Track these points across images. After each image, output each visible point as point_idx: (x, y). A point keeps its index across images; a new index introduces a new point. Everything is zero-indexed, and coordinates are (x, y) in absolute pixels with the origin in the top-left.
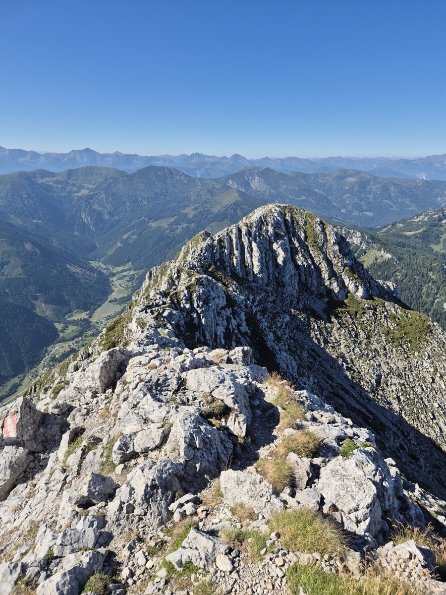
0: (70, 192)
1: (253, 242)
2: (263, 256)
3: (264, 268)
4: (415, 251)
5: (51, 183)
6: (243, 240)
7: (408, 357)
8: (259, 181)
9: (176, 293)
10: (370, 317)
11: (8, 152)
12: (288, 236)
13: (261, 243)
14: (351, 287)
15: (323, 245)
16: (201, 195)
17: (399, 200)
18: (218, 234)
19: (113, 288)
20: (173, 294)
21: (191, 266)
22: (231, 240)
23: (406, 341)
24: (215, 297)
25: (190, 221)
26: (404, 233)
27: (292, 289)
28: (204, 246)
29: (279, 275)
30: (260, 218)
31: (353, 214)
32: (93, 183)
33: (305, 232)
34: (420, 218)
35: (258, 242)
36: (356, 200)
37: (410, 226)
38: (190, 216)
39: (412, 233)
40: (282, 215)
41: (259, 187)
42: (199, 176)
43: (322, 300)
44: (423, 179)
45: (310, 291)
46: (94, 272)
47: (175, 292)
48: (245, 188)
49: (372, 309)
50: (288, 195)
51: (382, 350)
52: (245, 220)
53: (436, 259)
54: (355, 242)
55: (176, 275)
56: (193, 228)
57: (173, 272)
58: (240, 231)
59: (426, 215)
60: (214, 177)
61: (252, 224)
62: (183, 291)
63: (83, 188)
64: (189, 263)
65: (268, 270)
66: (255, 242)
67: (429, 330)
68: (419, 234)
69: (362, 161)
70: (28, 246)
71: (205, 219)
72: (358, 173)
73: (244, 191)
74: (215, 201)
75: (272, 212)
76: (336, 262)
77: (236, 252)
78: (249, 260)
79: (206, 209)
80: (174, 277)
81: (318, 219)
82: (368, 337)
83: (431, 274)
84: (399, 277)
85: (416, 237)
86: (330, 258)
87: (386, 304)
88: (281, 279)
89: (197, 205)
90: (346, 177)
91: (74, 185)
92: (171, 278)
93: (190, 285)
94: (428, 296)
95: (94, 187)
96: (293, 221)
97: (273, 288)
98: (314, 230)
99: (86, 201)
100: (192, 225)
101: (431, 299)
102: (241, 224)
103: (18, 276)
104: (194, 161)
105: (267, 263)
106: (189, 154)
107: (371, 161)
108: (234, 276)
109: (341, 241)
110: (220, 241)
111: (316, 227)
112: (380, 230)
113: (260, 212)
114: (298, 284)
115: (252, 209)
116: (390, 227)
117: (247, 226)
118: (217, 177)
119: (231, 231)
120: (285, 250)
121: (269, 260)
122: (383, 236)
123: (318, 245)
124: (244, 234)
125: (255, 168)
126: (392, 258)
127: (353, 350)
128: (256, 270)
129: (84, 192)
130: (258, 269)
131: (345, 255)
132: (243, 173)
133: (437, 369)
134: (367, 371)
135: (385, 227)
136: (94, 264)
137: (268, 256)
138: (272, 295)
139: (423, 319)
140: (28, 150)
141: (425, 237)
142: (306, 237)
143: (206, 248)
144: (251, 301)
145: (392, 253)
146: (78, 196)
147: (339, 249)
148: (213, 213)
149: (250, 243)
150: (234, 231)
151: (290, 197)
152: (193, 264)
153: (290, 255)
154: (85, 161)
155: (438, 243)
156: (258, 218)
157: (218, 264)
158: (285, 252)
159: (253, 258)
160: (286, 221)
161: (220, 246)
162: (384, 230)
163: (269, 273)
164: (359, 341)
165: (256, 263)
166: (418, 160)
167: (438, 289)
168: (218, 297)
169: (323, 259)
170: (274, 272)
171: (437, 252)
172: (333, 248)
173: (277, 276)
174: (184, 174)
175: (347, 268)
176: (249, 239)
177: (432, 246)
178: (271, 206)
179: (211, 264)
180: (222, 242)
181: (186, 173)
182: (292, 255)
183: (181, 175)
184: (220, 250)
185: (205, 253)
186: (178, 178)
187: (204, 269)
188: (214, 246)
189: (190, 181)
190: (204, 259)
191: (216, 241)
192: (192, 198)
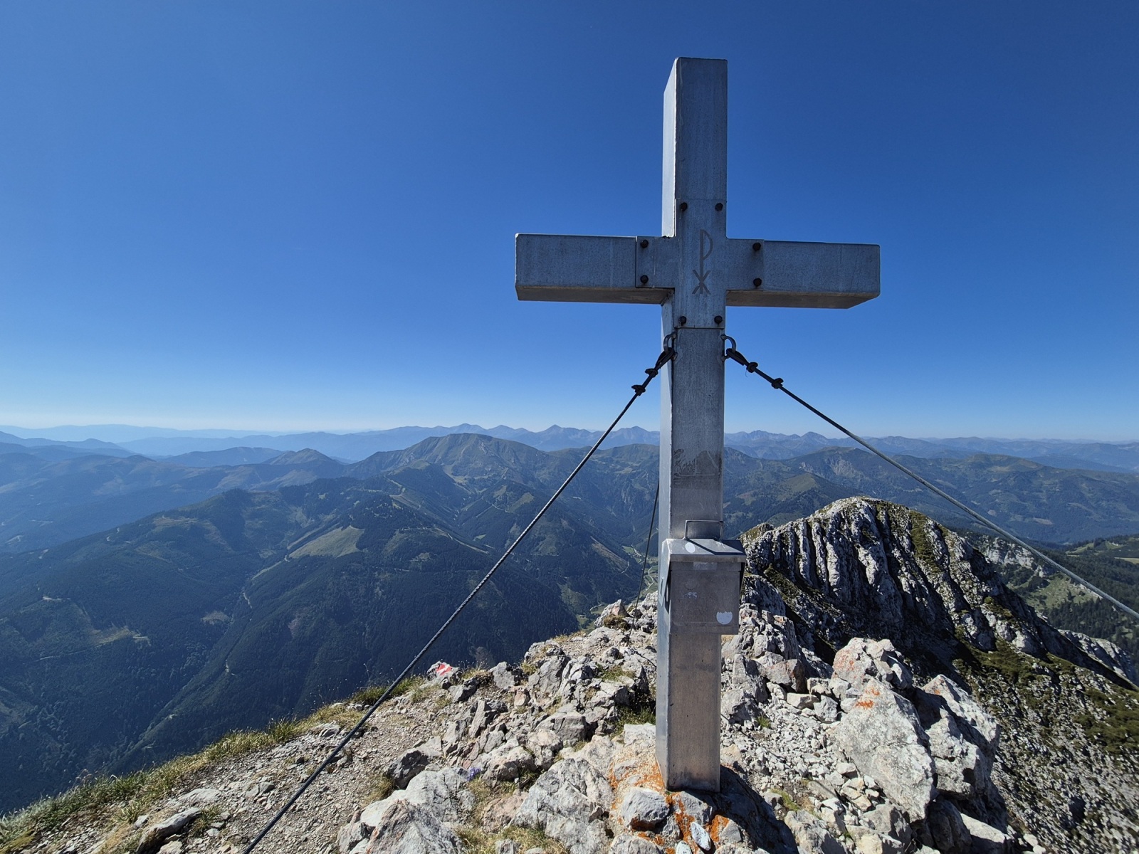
0: (614, 470)
1: (828, 543)
2: (843, 563)
3: (846, 580)
5: (596, 460)
6: (813, 539)
8: (846, 465)
10: (1045, 687)
11: (562, 430)
12: (883, 541)
13: (840, 545)
14: (1001, 629)
15: (942, 558)
16: (762, 479)
17: (1104, 504)
18: (779, 528)
19: (646, 581)
22: (796, 538)
24: (770, 605)
25: (747, 509)
26: (1126, 559)
27: (891, 616)
28: (760, 542)
29: (869, 592)
30: (839, 514)
31: (1012, 519)
32: (638, 460)
33: (910, 538)
35: (836, 545)
36: (1015, 499)
38: (748, 503)
40: (873, 512)
41: (846, 472)
42: (760, 456)
43: (947, 642)
45: (924, 624)
46: (627, 560)
48: (825, 473)
49: (1046, 673)
50: (891, 484)
51: (1080, 753)
52: (818, 515)
54: (1022, 563)
56: (751, 519)
58: (808, 527)
60: (780, 458)
61: (827, 520)
63: (627, 466)
65: (852, 583)
66: (831, 543)
69: (1019, 444)
70: (565, 523)
71: (767, 508)
72: (1009, 460)
73: (824, 477)
74: (781, 486)
75: (856, 507)
76: (967, 586)
77: (802, 553)
78: (823, 566)
79: (769, 496)
81: (931, 522)
86: (956, 580)
87: (1078, 670)
88: (873, 599)
89: (757, 491)
90: (991, 465)
91: (617, 462)
95: (638, 465)
96: (889, 522)
97: (860, 610)
98: (924, 536)
99: (628, 479)
100: (750, 515)
102: (811, 518)
103: (551, 554)
104: (755, 439)
105: (850, 573)
106: (749, 432)
107: (1034, 445)
108: (800, 582)
109: (974, 557)
110: (781, 537)
111: (928, 532)
112: (1071, 548)
113: (839, 507)
114: (903, 611)
115: (829, 503)
116: (1091, 545)
117: (819, 522)
118: (785, 458)
119: (797, 527)
120: (878, 559)
121: (852, 569)
122: (1078, 559)
123: (933, 558)
124: (815, 531)
125: (838, 449)
128: (833, 580)
129: (628, 470)
130: (836, 580)
131: (983, 579)
132: (821, 454)
135: (1081, 545)
136: (627, 549)
137: (850, 566)
138: (859, 619)
140: (580, 429)
142: (912, 547)
144: (825, 622)
146: (620, 474)
147: (972, 568)
148: (779, 502)
149: (824, 545)
150: (801, 527)
151: (896, 487)
153: (886, 567)
154: (632, 438)
156: (835, 513)
157: (779, 565)
158: (877, 561)
159: (829, 564)
160: (878, 522)
161: (781, 544)
163: (854, 588)
165: (832, 571)
168: (774, 606)
169: (944, 580)
170: (862, 587)
172: (959, 566)
173: (866, 593)
174: (742, 453)
175: (989, 598)
176: (821, 539)
178: (854, 499)
179: (768, 564)
180: (784, 538)
181: (744, 453)
182: (889, 568)
183: (738, 455)
184: (781, 549)
185: (760, 550)
186: (734, 457)
187: (759, 569)
188: (773, 543)
189: (749, 461)
190: (759, 557)
191: (775, 537)
192: (751, 482)
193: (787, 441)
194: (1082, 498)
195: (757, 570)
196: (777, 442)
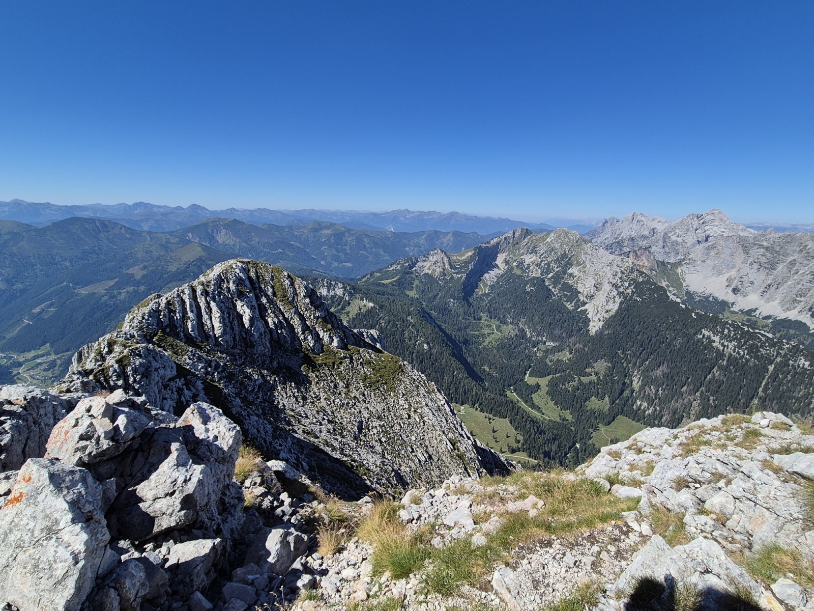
1: (211, 302)
2: (225, 316)
3: (228, 329)
4: (393, 297)
6: (199, 300)
7: (385, 399)
8: (226, 234)
9: (103, 370)
10: (347, 366)
12: (254, 292)
13: (222, 302)
14: (326, 338)
15: (293, 298)
16: (150, 251)
17: (374, 250)
18: (166, 296)
20: (99, 372)
21: (128, 336)
22: (183, 302)
23: (382, 383)
24: (159, 368)
25: (138, 283)
26: (382, 282)
27: (263, 348)
28: (147, 311)
29: (246, 335)
30: (219, 276)
31: (333, 266)
33: (273, 287)
34: (394, 267)
35: (218, 302)
36: (334, 252)
37: (387, 275)
38: (138, 277)
39: (389, 281)
40: (246, 271)
41: (227, 240)
42: (146, 228)
43: (298, 356)
44: (391, 231)
45: (284, 347)
47: (100, 368)
48: (210, 242)
49: (348, 358)
50: (262, 248)
51: (361, 396)
52: (202, 278)
53: (412, 304)
54: (338, 293)
55: (106, 349)
56: (143, 292)
57: (102, 346)
58: (194, 291)
59: (398, 264)
60: (167, 230)
61: (209, 282)
62: (112, 366)
64: (125, 333)
65: (233, 331)
66: (215, 301)
67: (401, 370)
68: (394, 281)
69: (335, 213)
71: (160, 279)
72: (331, 225)
73: (209, 245)
74: (171, 257)
75: (232, 268)
76: (308, 315)
77: (190, 314)
78: (209, 322)
79: (160, 268)
80: (104, 352)
81: (285, 273)
82: (347, 386)
83: (409, 318)
84: (383, 324)
85: (393, 285)
86: (302, 312)
87: (361, 350)
88: (249, 339)
89: (147, 264)
90: (322, 229)
92: (100, 353)
93: (122, 358)
94: (410, 339)
96: (258, 277)
97: (241, 350)
98: (282, 285)
100: (142, 288)
101: (413, 342)
102: (195, 283)
104: (138, 212)
105: (231, 323)
106: (130, 203)
107: (343, 214)
108: (190, 341)
109: (311, 294)
110: (168, 303)
111: (284, 281)
112: (360, 280)
113: (219, 269)
114: (270, 343)
115: (210, 267)
116: (369, 276)
117: (203, 285)
118: (172, 230)
119: (183, 292)
120: (252, 308)
121: (233, 320)
122: (363, 285)
123: (288, 299)
124: (200, 293)
125: (220, 219)
126: (374, 307)
127: (334, 401)
128: (218, 332)
130: (220, 331)
131: (317, 308)
132: (205, 225)
133: (411, 405)
134: (349, 420)
135: (364, 277)
137: (231, 317)
138: (240, 357)
139: (395, 360)
141: (399, 283)
142: (274, 294)
143: (149, 313)
144: (213, 368)
145: (374, 302)
147: (310, 302)
148: (170, 272)
149: (208, 303)
150: (187, 291)
151: (265, 250)
152: (130, 334)
153: (258, 313)
155: (412, 289)
156: (216, 275)
157: (168, 330)
158: (251, 309)
159: (213, 319)
160: (250, 278)
161: (168, 310)
162: (364, 280)
163: (235, 334)
164: (338, 391)
165: (217, 324)
166: (384, 214)
167: (418, 331)
168: (164, 368)
169: (295, 314)
170: (241, 332)
171: (412, 298)
172: (303, 302)
173: (244, 336)
174: (125, 227)
175: (320, 320)
176: (206, 299)
177: (408, 292)
178: (231, 262)
179: (158, 331)
180: (171, 305)
181: (128, 226)
182: (260, 312)
183: (121, 229)
184: (170, 314)
185: (148, 320)
186: (116, 231)
187: (148, 338)
188: (161, 311)
189: (135, 234)
190: (147, 327)
191: (163, 305)
192: (139, 255)
193: (172, 213)
194: (365, 248)
195: (147, 339)
196: (162, 214)
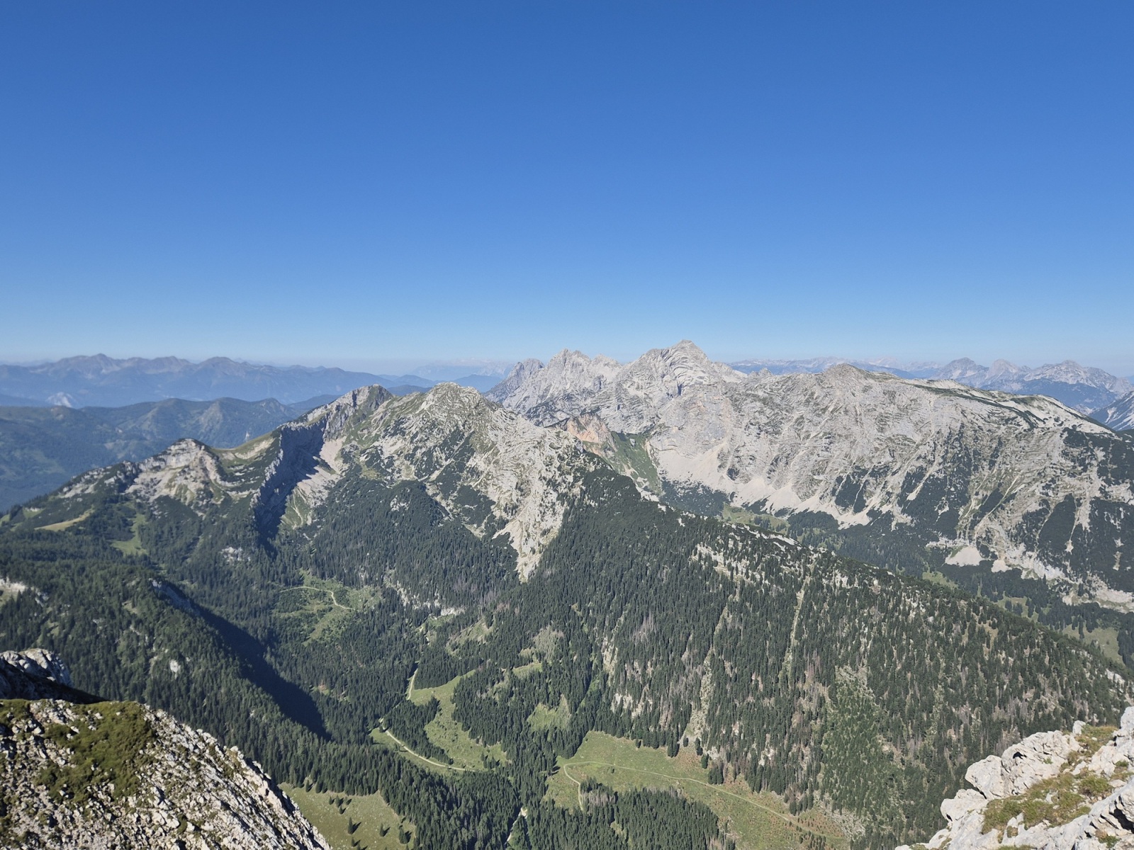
4: (81, 562)
7: (114, 817)
23: (102, 780)
34: (78, 488)
37: (57, 510)
39: (66, 524)
44: (64, 407)
53: (131, 572)
59: (88, 482)
67: (150, 733)
68: (81, 523)
83: (128, 606)
85: (78, 532)
87: (34, 706)
94: (133, 655)
101: (141, 660)
126: (28, 592)
133: (185, 817)
141: (96, 527)
145: (27, 580)
155: (128, 536)
167: (151, 634)
171: (130, 557)
177: (119, 545)
